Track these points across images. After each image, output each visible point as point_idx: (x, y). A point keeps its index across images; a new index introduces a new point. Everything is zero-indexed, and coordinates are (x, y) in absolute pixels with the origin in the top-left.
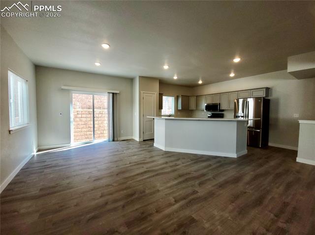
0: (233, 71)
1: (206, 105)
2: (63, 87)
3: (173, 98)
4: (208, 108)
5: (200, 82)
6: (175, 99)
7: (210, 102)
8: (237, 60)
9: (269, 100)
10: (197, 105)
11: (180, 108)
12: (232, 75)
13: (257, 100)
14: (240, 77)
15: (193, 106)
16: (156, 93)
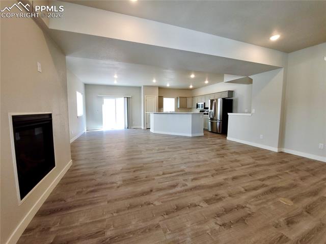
0: (207, 79)
2: (99, 95)
5: (191, 87)
6: (175, 99)
8: (193, 76)
9: (232, 100)
11: (179, 107)
12: (207, 82)
13: (224, 100)
14: (214, 84)
15: (189, 105)
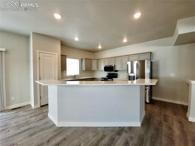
1: (104, 66)
3: (78, 60)
4: (106, 69)
5: (100, 47)
6: (79, 61)
7: (107, 64)
9: (152, 62)
10: (98, 67)
11: (84, 69)
15: (94, 67)
16: (57, 54)
